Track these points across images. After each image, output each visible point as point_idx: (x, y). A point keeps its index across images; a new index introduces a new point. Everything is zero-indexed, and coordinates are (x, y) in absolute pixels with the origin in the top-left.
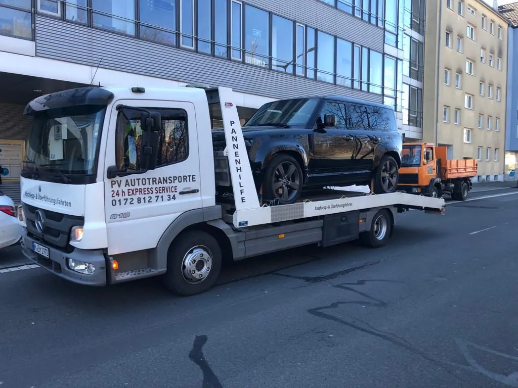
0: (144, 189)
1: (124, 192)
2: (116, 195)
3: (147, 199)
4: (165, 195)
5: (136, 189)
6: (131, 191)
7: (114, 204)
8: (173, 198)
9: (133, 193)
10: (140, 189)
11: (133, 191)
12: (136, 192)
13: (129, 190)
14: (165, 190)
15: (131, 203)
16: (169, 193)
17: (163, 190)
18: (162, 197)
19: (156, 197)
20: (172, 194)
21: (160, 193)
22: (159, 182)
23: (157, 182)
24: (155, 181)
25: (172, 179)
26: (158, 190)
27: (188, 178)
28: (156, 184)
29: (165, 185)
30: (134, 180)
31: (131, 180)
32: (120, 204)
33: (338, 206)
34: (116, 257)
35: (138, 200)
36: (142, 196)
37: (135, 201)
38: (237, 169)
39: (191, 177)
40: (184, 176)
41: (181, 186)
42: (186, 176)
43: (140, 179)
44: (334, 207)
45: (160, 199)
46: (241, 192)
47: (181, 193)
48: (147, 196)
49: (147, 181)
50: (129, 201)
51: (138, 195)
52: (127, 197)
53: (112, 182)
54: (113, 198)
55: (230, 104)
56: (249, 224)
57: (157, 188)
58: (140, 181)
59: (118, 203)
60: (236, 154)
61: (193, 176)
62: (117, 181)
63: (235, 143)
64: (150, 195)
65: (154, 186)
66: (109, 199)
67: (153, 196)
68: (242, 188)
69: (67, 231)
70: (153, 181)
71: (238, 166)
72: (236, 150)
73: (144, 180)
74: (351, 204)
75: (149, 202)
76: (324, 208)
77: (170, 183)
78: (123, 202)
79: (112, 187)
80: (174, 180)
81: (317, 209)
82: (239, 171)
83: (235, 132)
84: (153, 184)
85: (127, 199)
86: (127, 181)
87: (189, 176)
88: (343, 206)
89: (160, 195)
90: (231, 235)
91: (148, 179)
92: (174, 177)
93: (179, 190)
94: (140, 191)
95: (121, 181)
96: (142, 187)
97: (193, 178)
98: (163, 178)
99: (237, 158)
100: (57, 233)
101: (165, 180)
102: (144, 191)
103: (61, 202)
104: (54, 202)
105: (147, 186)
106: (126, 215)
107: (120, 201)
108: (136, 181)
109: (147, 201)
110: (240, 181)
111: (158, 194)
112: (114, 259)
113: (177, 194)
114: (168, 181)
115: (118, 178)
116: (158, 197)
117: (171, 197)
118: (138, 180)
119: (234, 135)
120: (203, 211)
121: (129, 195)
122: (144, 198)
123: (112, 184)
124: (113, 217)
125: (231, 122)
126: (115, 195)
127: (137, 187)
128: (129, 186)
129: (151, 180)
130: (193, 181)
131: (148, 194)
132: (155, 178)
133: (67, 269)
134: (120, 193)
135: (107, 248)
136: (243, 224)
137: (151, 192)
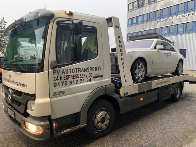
0: (74, 75)
1: (62, 78)
2: (57, 79)
3: (75, 82)
4: (85, 79)
5: (69, 75)
6: (66, 77)
7: (55, 85)
8: (89, 81)
9: (67, 78)
10: (71, 75)
11: (67, 77)
12: (69, 77)
13: (64, 76)
14: (86, 76)
15: (65, 85)
16: (87, 78)
17: (84, 76)
18: (84, 80)
19: (80, 80)
20: (89, 78)
21: (82, 77)
22: (82, 71)
23: (81, 71)
24: (80, 70)
25: (89, 69)
26: (81, 75)
27: (98, 68)
28: (80, 72)
29: (85, 73)
30: (68, 69)
31: (66, 70)
32: (59, 86)
33: (165, 82)
34: (57, 120)
35: (70, 82)
36: (72, 80)
37: (68, 83)
38: (122, 63)
39: (99, 68)
40: (95, 67)
41: (94, 73)
42: (96, 67)
43: (71, 69)
44: (163, 83)
45: (83, 81)
46: (125, 76)
47: (94, 78)
48: (75, 80)
49: (75, 70)
50: (64, 83)
51: (70, 79)
52: (63, 80)
53: (54, 71)
54: (55, 82)
55: (118, 26)
56: (129, 94)
57: (81, 74)
58: (71, 70)
59: (58, 85)
60: (121, 55)
61: (100, 67)
62: (57, 70)
63: (121, 48)
64: (77, 79)
65: (79, 73)
66: (52, 82)
67: (79, 79)
68: (125, 74)
69: (25, 103)
70: (79, 70)
71: (123, 61)
72: (121, 52)
73: (73, 70)
74: (169, 81)
75: (76, 83)
76: (159, 83)
77: (88, 71)
78: (61, 84)
79: (54, 75)
80: (90, 69)
81: (157, 84)
82: (123, 64)
83: (120, 42)
84: (79, 72)
85: (63, 82)
86: (63, 70)
87: (98, 67)
88: (167, 82)
89: (83, 79)
90: (120, 101)
91: (76, 69)
92: (90, 68)
93: (93, 76)
94: (72, 77)
95: (59, 70)
96: (72, 74)
97: (100, 68)
98: (84, 68)
99: (122, 57)
100: (19, 104)
101: (86, 70)
102: (74, 77)
103: (21, 85)
104: (17, 84)
105: (75, 73)
106: (63, 93)
107: (59, 83)
108: (69, 70)
109: (75, 83)
110: (124, 70)
111: (82, 78)
112: (55, 122)
113: (92, 78)
114: (87, 70)
115: (57, 69)
116: (82, 80)
117: (89, 80)
118: (70, 69)
119: (120, 44)
120: (106, 88)
121: (64, 79)
122: (74, 81)
123: (54, 73)
124: (55, 94)
125: (119, 36)
126: (55, 80)
127: (69, 74)
128: (65, 74)
129: (78, 70)
130: (100, 70)
131: (76, 78)
132: (80, 69)
133: (25, 127)
134: (59, 78)
135: (51, 115)
136: (126, 94)
137: (77, 77)
